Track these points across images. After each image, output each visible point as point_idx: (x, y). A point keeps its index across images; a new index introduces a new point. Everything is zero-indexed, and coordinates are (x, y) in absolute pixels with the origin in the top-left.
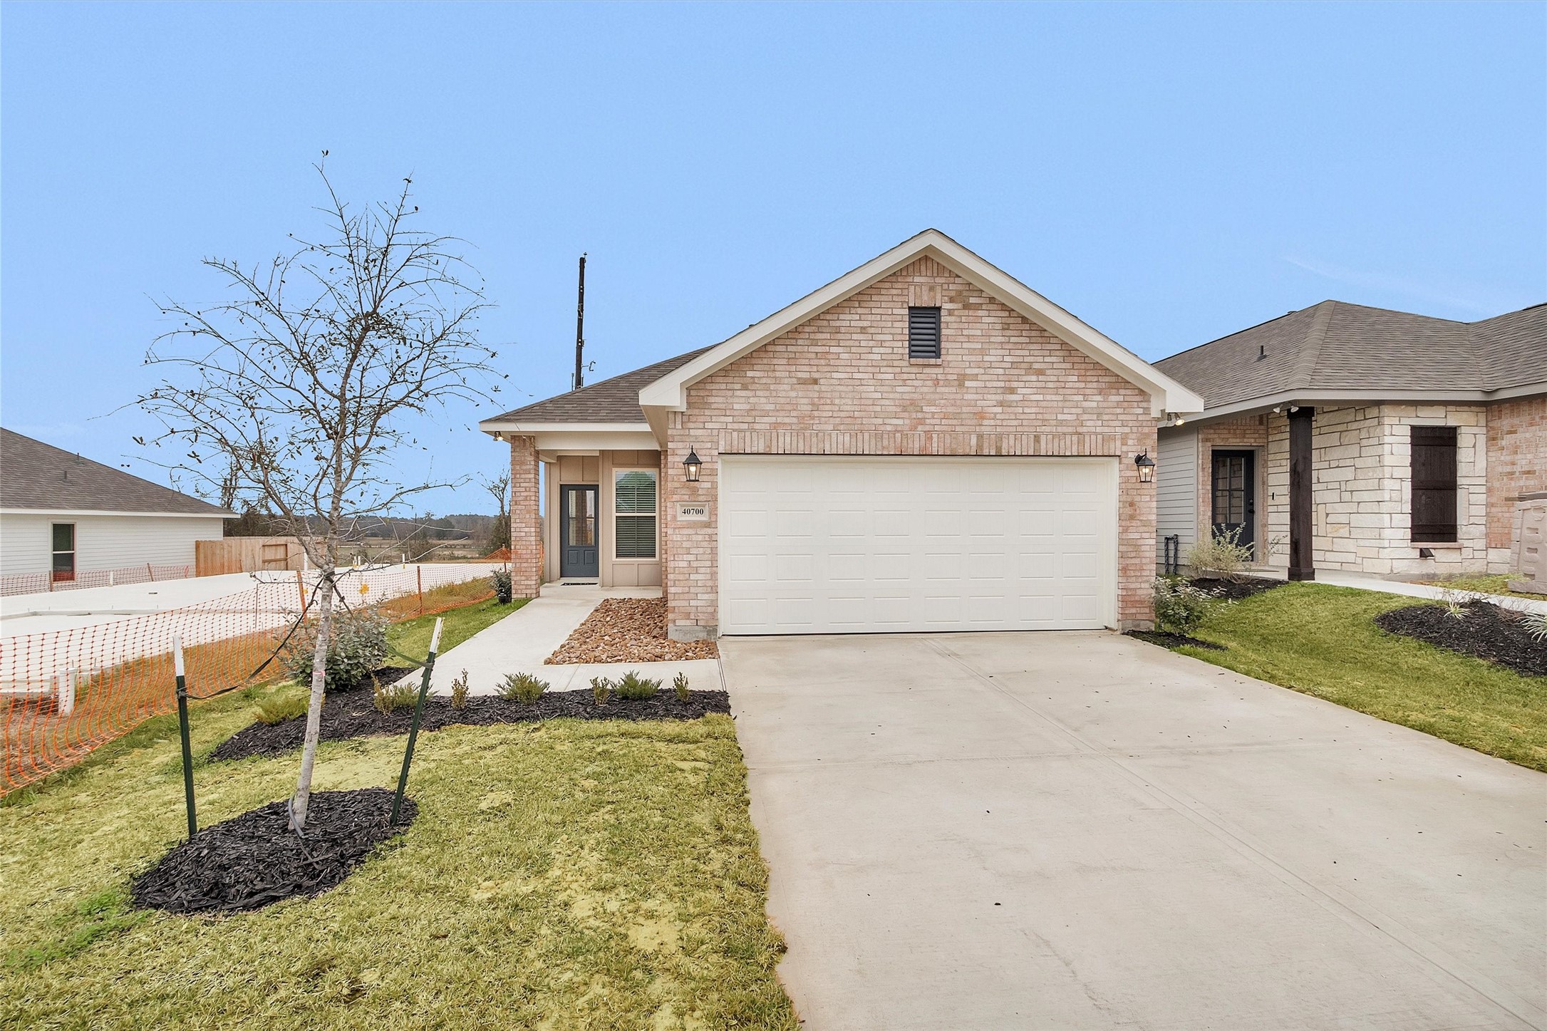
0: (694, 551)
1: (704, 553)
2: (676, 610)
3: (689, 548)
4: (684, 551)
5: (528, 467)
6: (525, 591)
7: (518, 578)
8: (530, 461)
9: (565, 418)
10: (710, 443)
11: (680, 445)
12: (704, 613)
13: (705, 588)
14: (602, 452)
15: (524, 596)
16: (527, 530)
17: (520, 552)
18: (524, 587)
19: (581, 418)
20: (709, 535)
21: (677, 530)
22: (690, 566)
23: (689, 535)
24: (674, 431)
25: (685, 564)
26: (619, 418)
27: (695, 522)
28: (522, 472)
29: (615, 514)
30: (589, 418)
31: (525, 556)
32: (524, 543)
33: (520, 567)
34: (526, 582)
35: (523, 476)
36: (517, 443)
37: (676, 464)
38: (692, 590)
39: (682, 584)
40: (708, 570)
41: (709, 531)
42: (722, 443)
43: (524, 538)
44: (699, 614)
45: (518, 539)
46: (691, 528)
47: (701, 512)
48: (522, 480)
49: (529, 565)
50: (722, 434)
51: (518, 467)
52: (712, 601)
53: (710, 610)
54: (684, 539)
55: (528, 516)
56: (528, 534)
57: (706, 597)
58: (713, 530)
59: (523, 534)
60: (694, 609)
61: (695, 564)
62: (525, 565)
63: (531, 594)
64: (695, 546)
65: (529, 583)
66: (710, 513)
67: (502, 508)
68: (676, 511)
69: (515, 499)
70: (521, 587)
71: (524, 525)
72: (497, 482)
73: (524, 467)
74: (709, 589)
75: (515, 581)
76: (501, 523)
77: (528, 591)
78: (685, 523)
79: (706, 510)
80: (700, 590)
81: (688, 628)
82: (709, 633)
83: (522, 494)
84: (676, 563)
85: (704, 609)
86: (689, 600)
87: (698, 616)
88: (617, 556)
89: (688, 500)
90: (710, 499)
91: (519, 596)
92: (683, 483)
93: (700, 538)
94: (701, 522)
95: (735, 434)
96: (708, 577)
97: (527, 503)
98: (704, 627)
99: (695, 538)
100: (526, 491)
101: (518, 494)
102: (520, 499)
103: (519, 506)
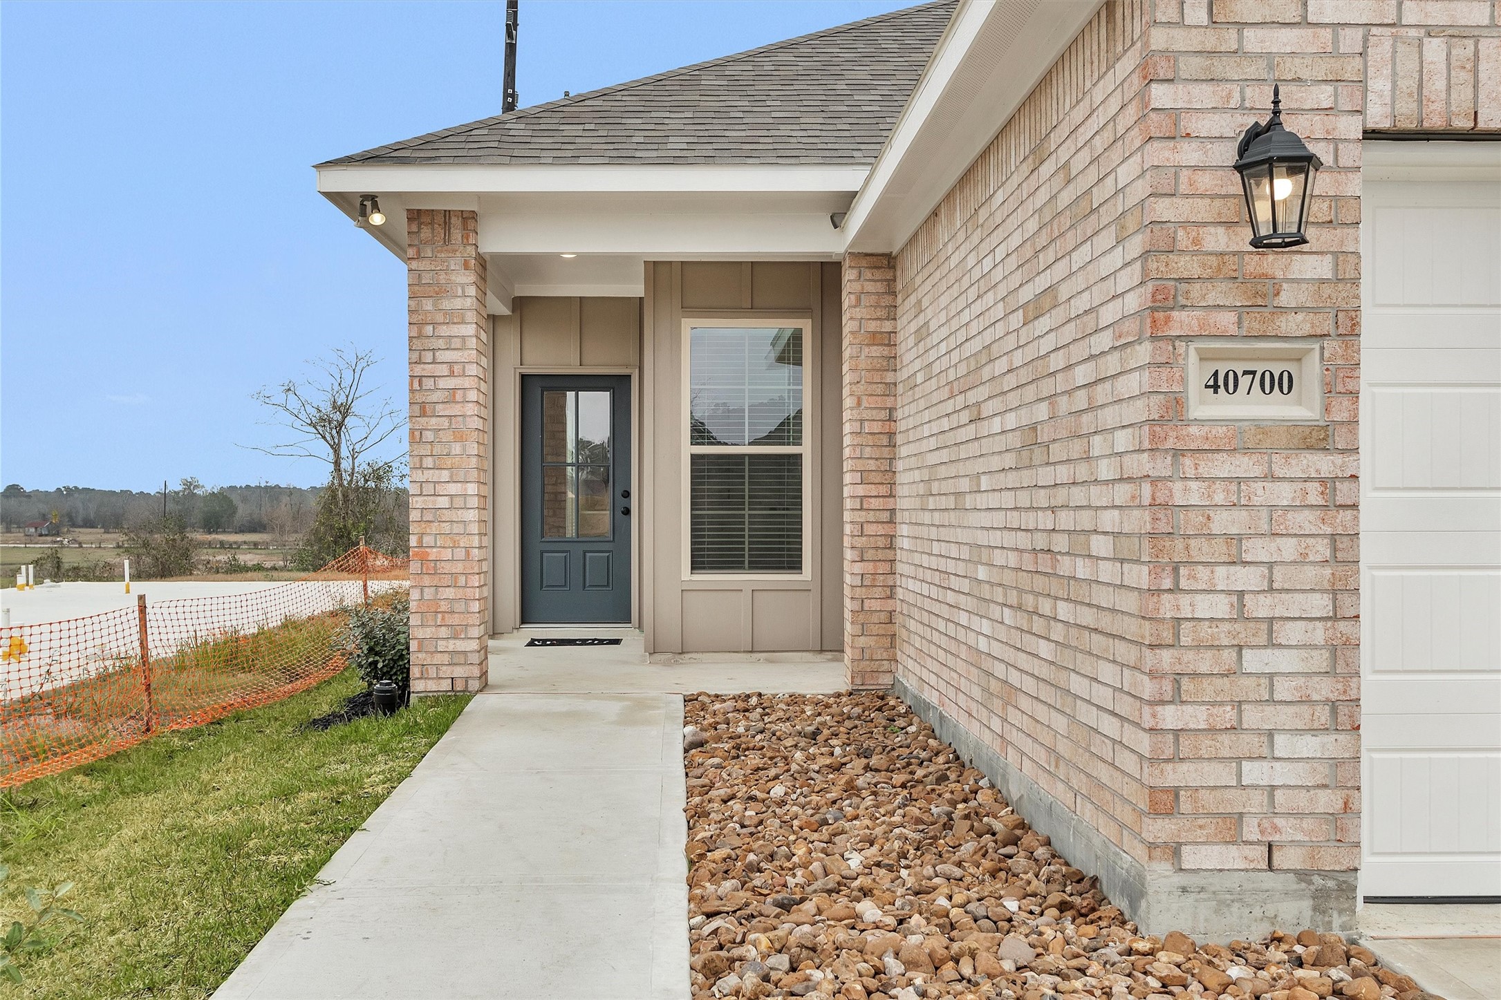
0: (1258, 550)
1: (1302, 561)
2: (1185, 806)
3: (1240, 538)
4: (1219, 550)
5: (458, 303)
6: (447, 672)
7: (428, 632)
8: (463, 286)
9: (569, 154)
10: (1329, 89)
11: (1204, 95)
12: (1300, 815)
13: (1305, 710)
14: (656, 270)
15: (445, 685)
16: (453, 489)
17: (433, 554)
18: (446, 659)
19: (615, 154)
20: (1322, 481)
21: (1188, 461)
22: (1241, 616)
23: (1239, 480)
24: (1177, 33)
25: (1221, 607)
27: (1262, 427)
28: (440, 318)
29: (688, 450)
30: (638, 154)
31: (447, 568)
32: (446, 528)
33: (436, 600)
34: (451, 645)
35: (444, 331)
36: (426, 233)
37: (1184, 174)
38: (1252, 717)
39: (1209, 689)
40: (1319, 634)
41: (1324, 464)
42: (1379, 85)
43: (447, 515)
44: (1280, 822)
45: (428, 516)
46: (1247, 450)
47: (1282, 383)
48: (441, 343)
49: (460, 593)
50: (1381, 49)
51: (428, 305)
52: (1336, 763)
53: (1328, 801)
54: (1219, 498)
55: (457, 448)
56: (458, 502)
57: (1309, 746)
58: (1338, 459)
59: (443, 502)
60: (1257, 802)
61: (1260, 607)
62: (449, 593)
63: (467, 679)
64: (1264, 527)
65: (461, 645)
66: (1329, 390)
67: (337, 463)
68: (1183, 380)
69: (419, 398)
70: (438, 659)
71: (445, 475)
72: (326, 408)
73: (446, 304)
74: (1323, 714)
75: (421, 641)
77: (459, 672)
78: (1221, 431)
79: (1310, 374)
80: (1283, 717)
81: (1233, 881)
82: (1321, 900)
83: (442, 383)
84: (1184, 600)
85: (1301, 801)
86: (1239, 760)
87: (1276, 829)
89: (1233, 330)
90: (1327, 326)
91: (432, 686)
92: (1213, 261)
93: (1284, 494)
94: (1292, 426)
95: (1435, 49)
96: (1320, 660)
97: (455, 410)
98: (1303, 875)
99: (1262, 493)
100: (452, 374)
101: (428, 383)
102: (435, 397)
103: (433, 421)
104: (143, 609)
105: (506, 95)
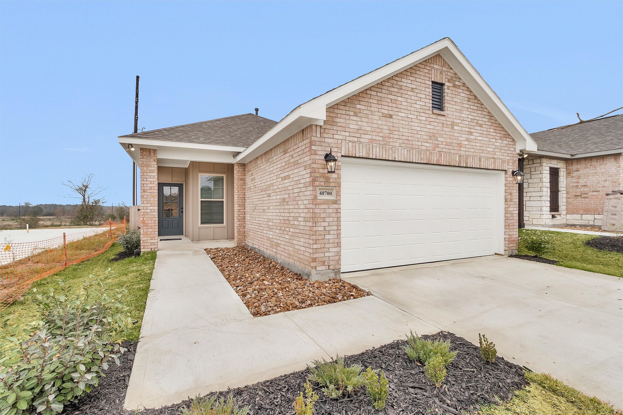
0: (327, 220)
1: (333, 221)
2: (317, 260)
3: (325, 218)
4: (322, 220)
5: (152, 169)
6: (150, 247)
7: (145, 239)
8: (154, 165)
9: (179, 139)
10: (337, 149)
11: (319, 148)
12: (333, 260)
13: (334, 244)
14: (193, 163)
15: (150, 250)
16: (151, 208)
17: (146, 222)
18: (150, 244)
19: (189, 140)
20: (336, 209)
21: (317, 206)
22: (325, 230)
23: (325, 209)
24: (316, 138)
25: (321, 229)
26: (213, 142)
27: (327, 200)
28: (148, 171)
29: (200, 200)
30: (194, 141)
31: (150, 225)
32: (150, 216)
33: (147, 232)
34: (151, 241)
35: (149, 174)
36: (145, 153)
37: (317, 160)
38: (327, 246)
39: (320, 242)
40: (335, 232)
41: (336, 206)
42: (343, 149)
43: (150, 213)
44: (330, 262)
45: (145, 214)
46: (326, 204)
47: (330, 194)
48: (148, 177)
49: (153, 230)
50: (343, 144)
51: (145, 168)
52: (338, 252)
53: (337, 258)
54: (322, 212)
55: (152, 199)
56: (153, 211)
57: (334, 250)
58: (338, 205)
59: (149, 211)
60: (327, 259)
61: (327, 228)
62: (150, 230)
63: (154, 248)
64: (328, 216)
65: (153, 241)
66: (337, 195)
67: (84, 199)
68: (317, 193)
69: (143, 188)
70: (148, 244)
71: (149, 205)
72: (81, 186)
73: (150, 169)
74: (336, 244)
75: (143, 241)
76: (83, 207)
77: (152, 247)
78: (322, 201)
79: (334, 192)
80: (331, 245)
81: (324, 272)
82: (336, 273)
83: (148, 185)
84: (317, 228)
85: (333, 258)
86: (325, 252)
87: (330, 263)
88: (202, 223)
89: (324, 185)
90: (336, 185)
91: (146, 250)
92: (321, 174)
93: (331, 211)
94: (332, 200)
95: (350, 144)
96: (336, 236)
97: (152, 191)
98: (333, 270)
99: (328, 211)
100: (151, 183)
101: (145, 185)
102: (147, 188)
103: (146, 193)
104: (65, 236)
105: (135, 117)
